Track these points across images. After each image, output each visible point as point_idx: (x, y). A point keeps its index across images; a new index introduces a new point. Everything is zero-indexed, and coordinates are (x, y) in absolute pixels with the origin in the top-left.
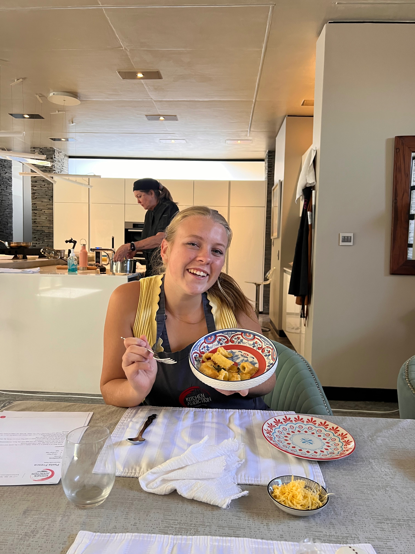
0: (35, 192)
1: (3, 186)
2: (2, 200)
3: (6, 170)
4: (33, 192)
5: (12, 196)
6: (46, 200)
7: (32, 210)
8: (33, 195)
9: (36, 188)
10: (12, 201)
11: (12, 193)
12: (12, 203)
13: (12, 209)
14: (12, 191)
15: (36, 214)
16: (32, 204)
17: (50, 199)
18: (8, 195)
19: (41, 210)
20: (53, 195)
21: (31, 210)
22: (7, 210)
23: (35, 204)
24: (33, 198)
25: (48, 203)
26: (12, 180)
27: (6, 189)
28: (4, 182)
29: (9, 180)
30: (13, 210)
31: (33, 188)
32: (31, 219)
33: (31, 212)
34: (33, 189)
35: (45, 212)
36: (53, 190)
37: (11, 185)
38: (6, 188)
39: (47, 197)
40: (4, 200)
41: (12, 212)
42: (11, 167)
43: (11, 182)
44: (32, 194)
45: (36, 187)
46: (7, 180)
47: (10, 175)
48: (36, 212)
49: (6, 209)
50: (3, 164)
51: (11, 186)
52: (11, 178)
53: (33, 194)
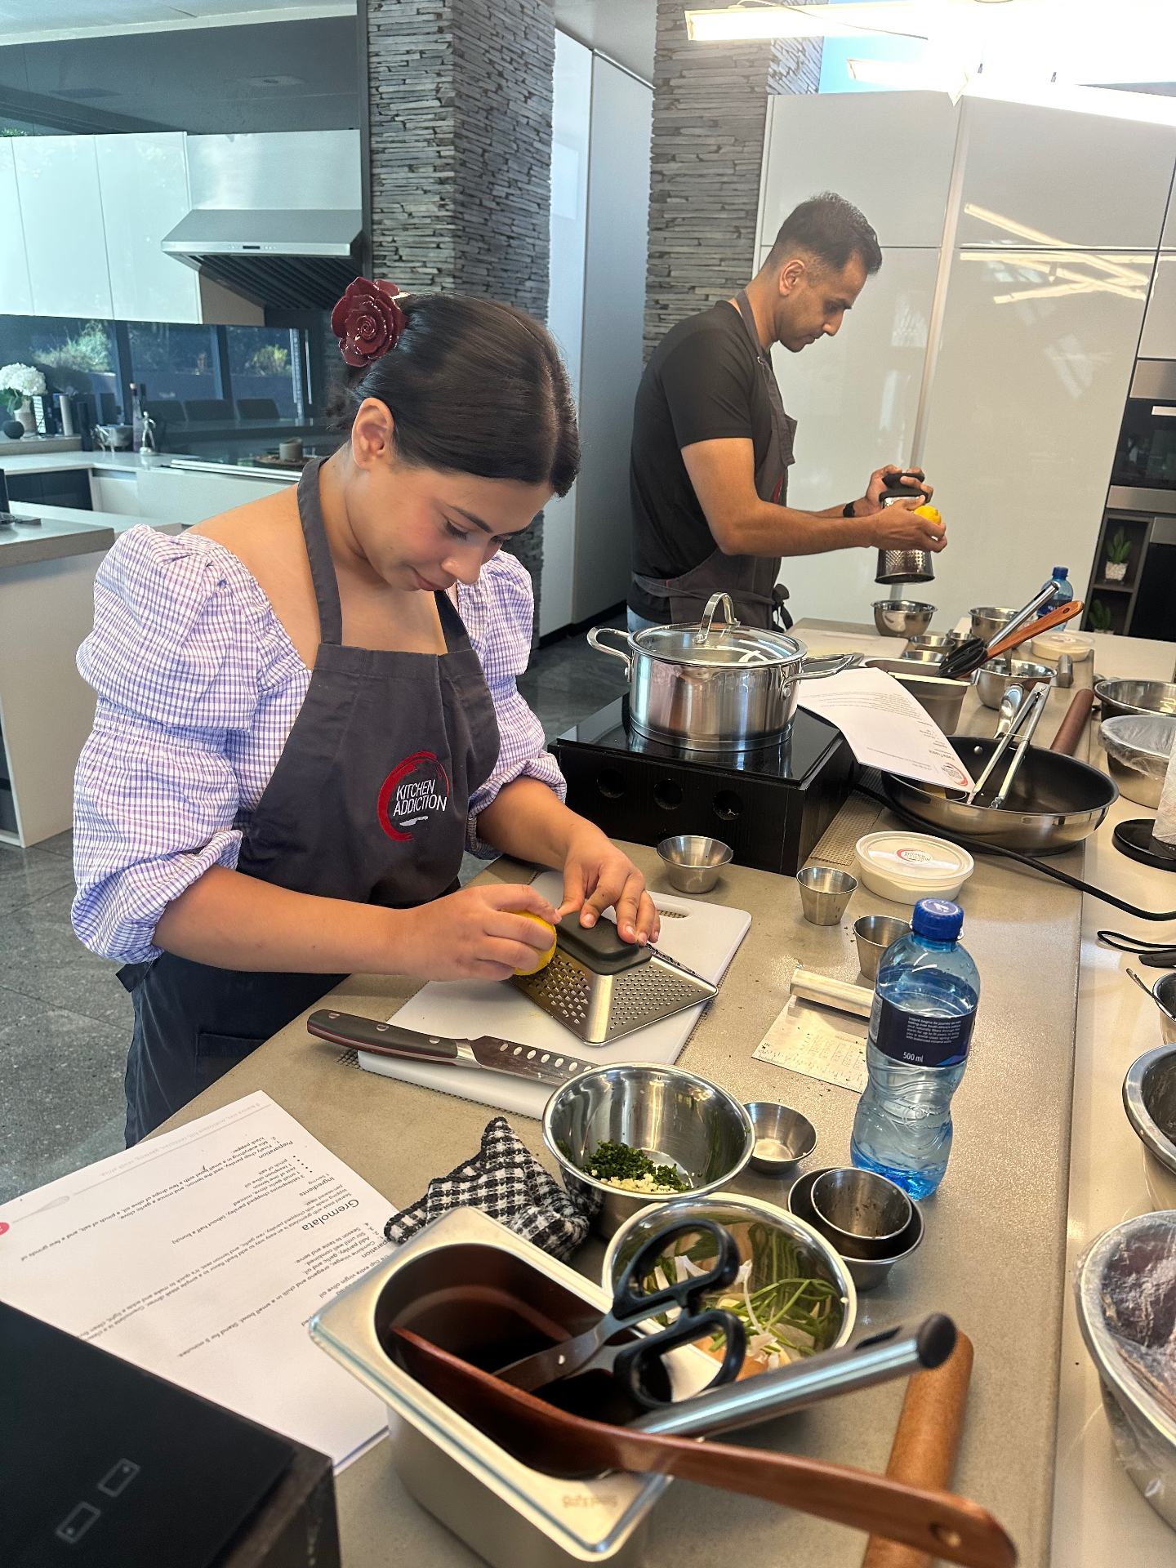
0: (667, 187)
1: (516, 168)
2: (510, 237)
3: (529, 79)
4: (660, 187)
5: (547, 216)
6: (718, 236)
7: (650, 288)
8: (657, 206)
9: (673, 165)
10: (548, 241)
11: (547, 198)
12: (547, 248)
13: (544, 278)
14: (548, 188)
15: (665, 307)
16: (650, 256)
17: (737, 229)
18: (534, 208)
19: (693, 288)
20: (757, 204)
21: (644, 289)
22: (529, 284)
23: (662, 255)
24: (658, 224)
25: (729, 252)
26: (550, 135)
27: (525, 179)
28: (521, 144)
29: (538, 132)
30: (547, 283)
31: (659, 167)
32: (642, 333)
33: (644, 297)
34: (660, 173)
35: (707, 297)
36: (759, 175)
37: (545, 160)
38: (528, 174)
39: (724, 215)
40: (520, 237)
41: (547, 292)
42: (547, 67)
43: (548, 144)
44: (652, 199)
45: (674, 159)
46: (533, 135)
47: (546, 110)
48: (663, 298)
49: (522, 281)
50: (517, 48)
51: (548, 165)
52: (550, 126)
53: (658, 198)
